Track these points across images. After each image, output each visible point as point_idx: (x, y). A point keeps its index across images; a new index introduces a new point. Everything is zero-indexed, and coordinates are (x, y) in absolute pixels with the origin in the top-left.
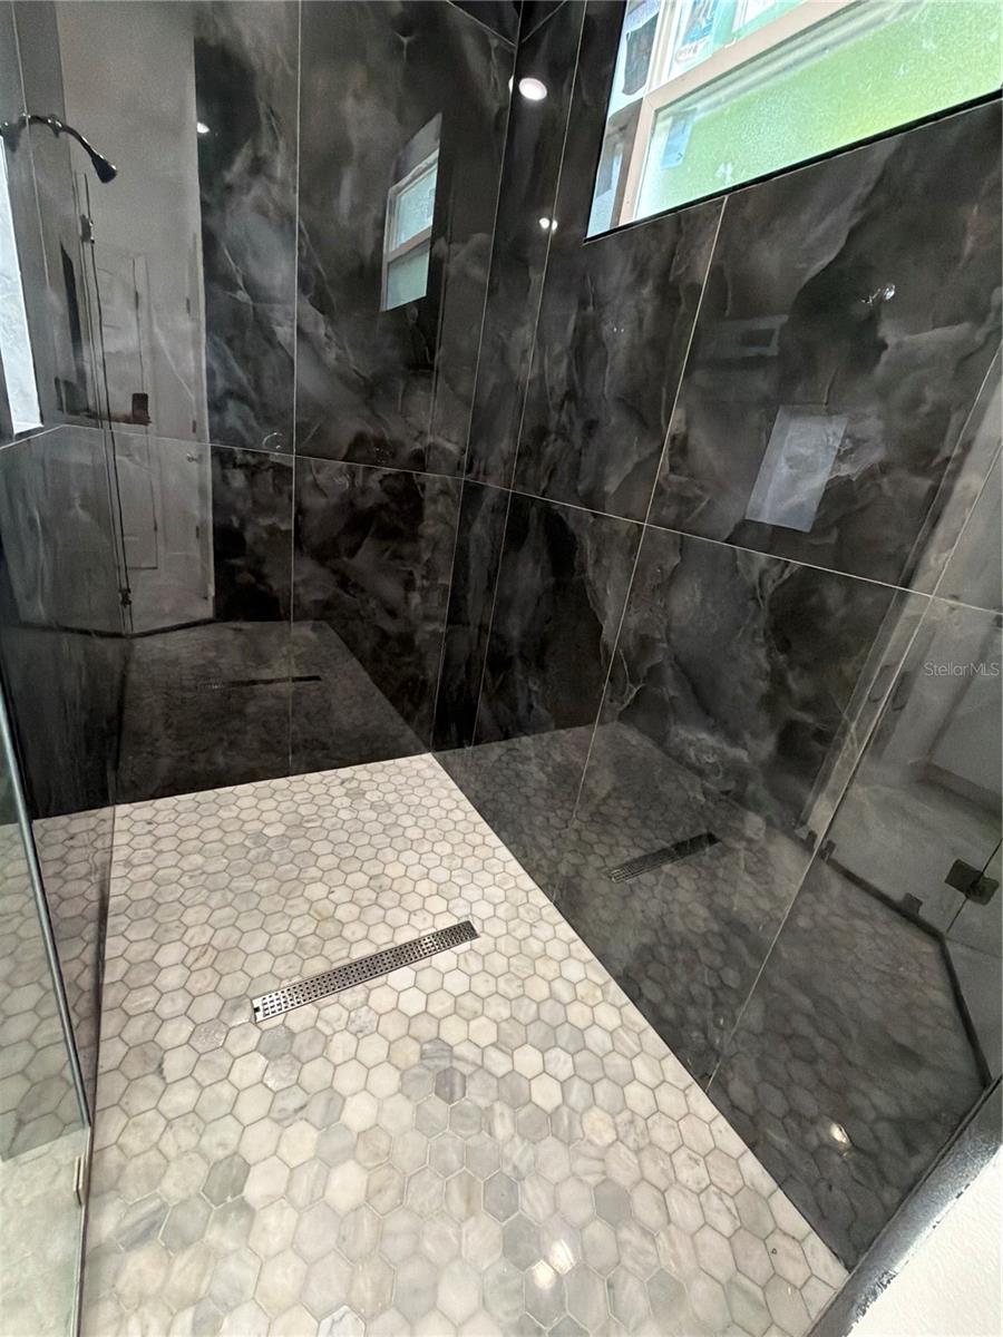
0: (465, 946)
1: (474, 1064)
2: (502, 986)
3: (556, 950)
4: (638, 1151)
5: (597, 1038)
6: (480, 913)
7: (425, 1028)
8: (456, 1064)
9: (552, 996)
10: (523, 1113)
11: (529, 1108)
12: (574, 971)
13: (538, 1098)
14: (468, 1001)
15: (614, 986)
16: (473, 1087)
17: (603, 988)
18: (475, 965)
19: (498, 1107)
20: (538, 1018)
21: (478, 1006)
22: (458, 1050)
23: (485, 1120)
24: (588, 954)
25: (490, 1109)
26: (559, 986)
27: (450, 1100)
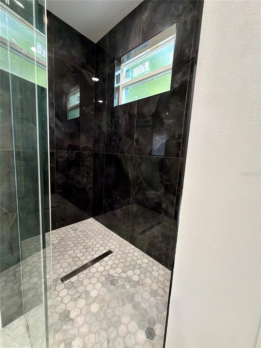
0: (111, 255)
1: (118, 277)
2: (121, 261)
3: (131, 251)
4: (157, 283)
5: (144, 265)
6: (112, 248)
7: (105, 273)
8: (114, 278)
9: (133, 260)
10: (131, 283)
11: (133, 281)
12: (136, 254)
13: (134, 279)
14: (114, 266)
15: (145, 255)
16: (119, 281)
17: (143, 255)
18: (114, 258)
19: (126, 283)
20: (130, 265)
21: (116, 266)
22: (114, 275)
23: (123, 286)
24: (138, 250)
25: (124, 284)
26: (134, 258)
27: (115, 285)
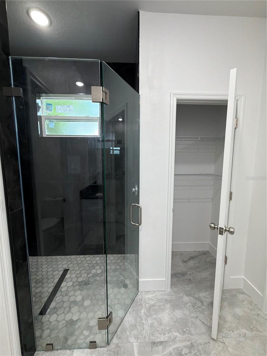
0: (69, 272)
1: (87, 279)
2: (81, 269)
3: (83, 259)
4: (113, 265)
5: (99, 262)
6: (65, 267)
7: (76, 283)
11: (99, 274)
12: (88, 259)
13: (98, 273)
16: (90, 280)
17: (94, 257)
18: (74, 272)
19: (95, 278)
20: (90, 267)
21: (80, 274)
22: (83, 280)
24: (88, 256)
26: (88, 262)
27: (89, 284)
